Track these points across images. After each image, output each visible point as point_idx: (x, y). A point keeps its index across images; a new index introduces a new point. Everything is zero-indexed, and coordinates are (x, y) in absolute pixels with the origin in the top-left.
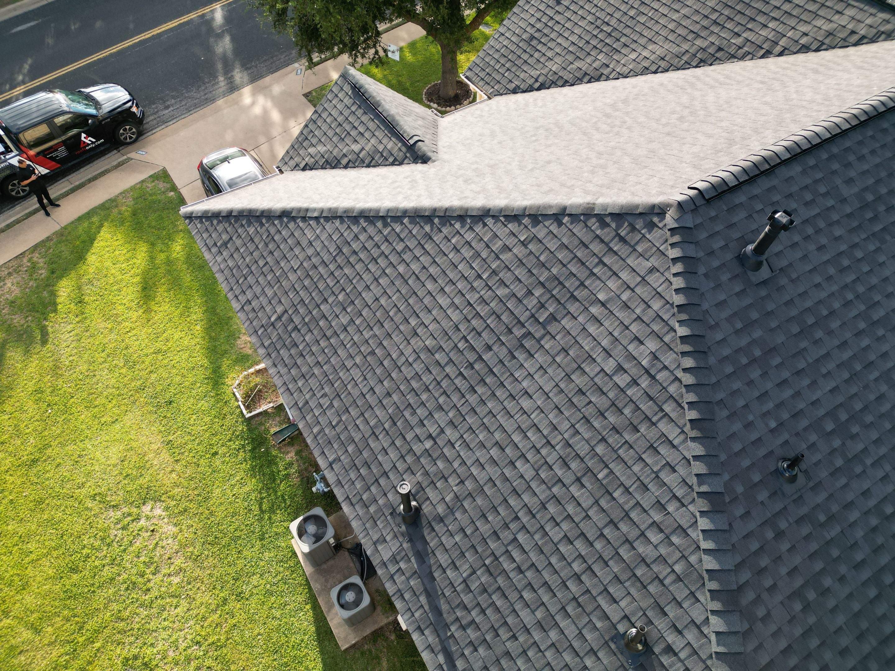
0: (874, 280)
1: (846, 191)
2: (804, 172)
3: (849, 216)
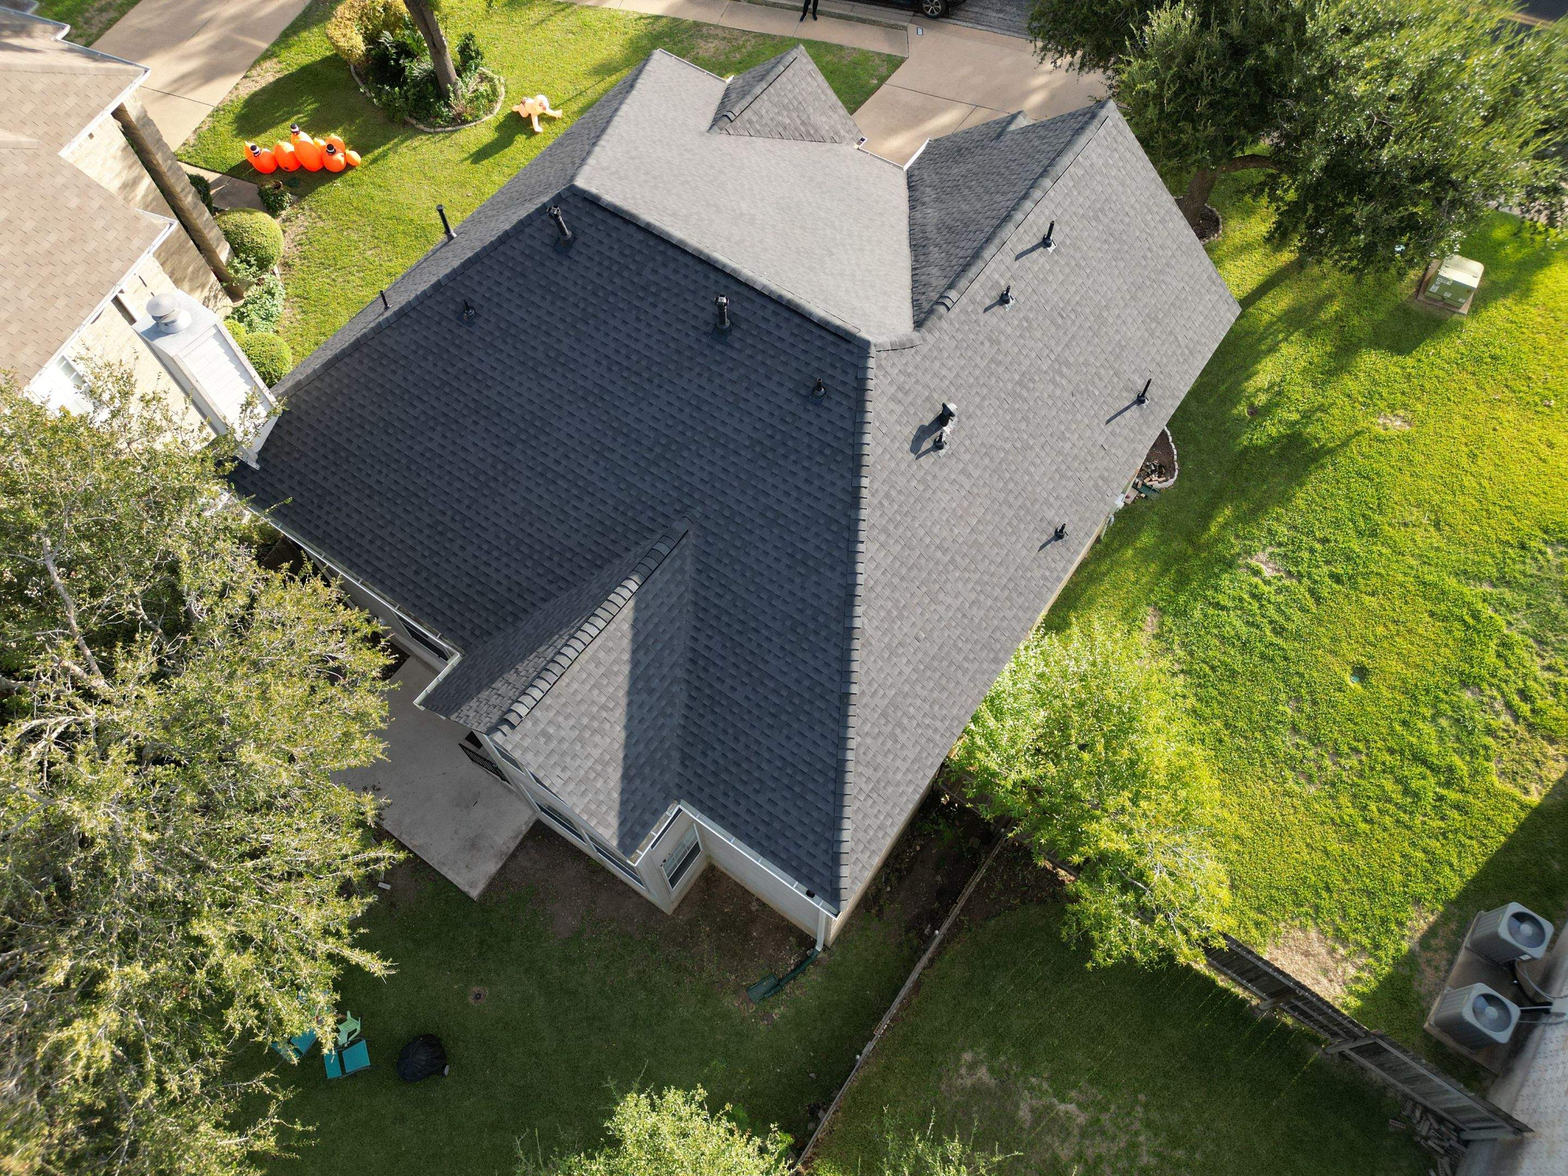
0: (601, 316)
1: (646, 272)
2: (641, 242)
3: (632, 282)
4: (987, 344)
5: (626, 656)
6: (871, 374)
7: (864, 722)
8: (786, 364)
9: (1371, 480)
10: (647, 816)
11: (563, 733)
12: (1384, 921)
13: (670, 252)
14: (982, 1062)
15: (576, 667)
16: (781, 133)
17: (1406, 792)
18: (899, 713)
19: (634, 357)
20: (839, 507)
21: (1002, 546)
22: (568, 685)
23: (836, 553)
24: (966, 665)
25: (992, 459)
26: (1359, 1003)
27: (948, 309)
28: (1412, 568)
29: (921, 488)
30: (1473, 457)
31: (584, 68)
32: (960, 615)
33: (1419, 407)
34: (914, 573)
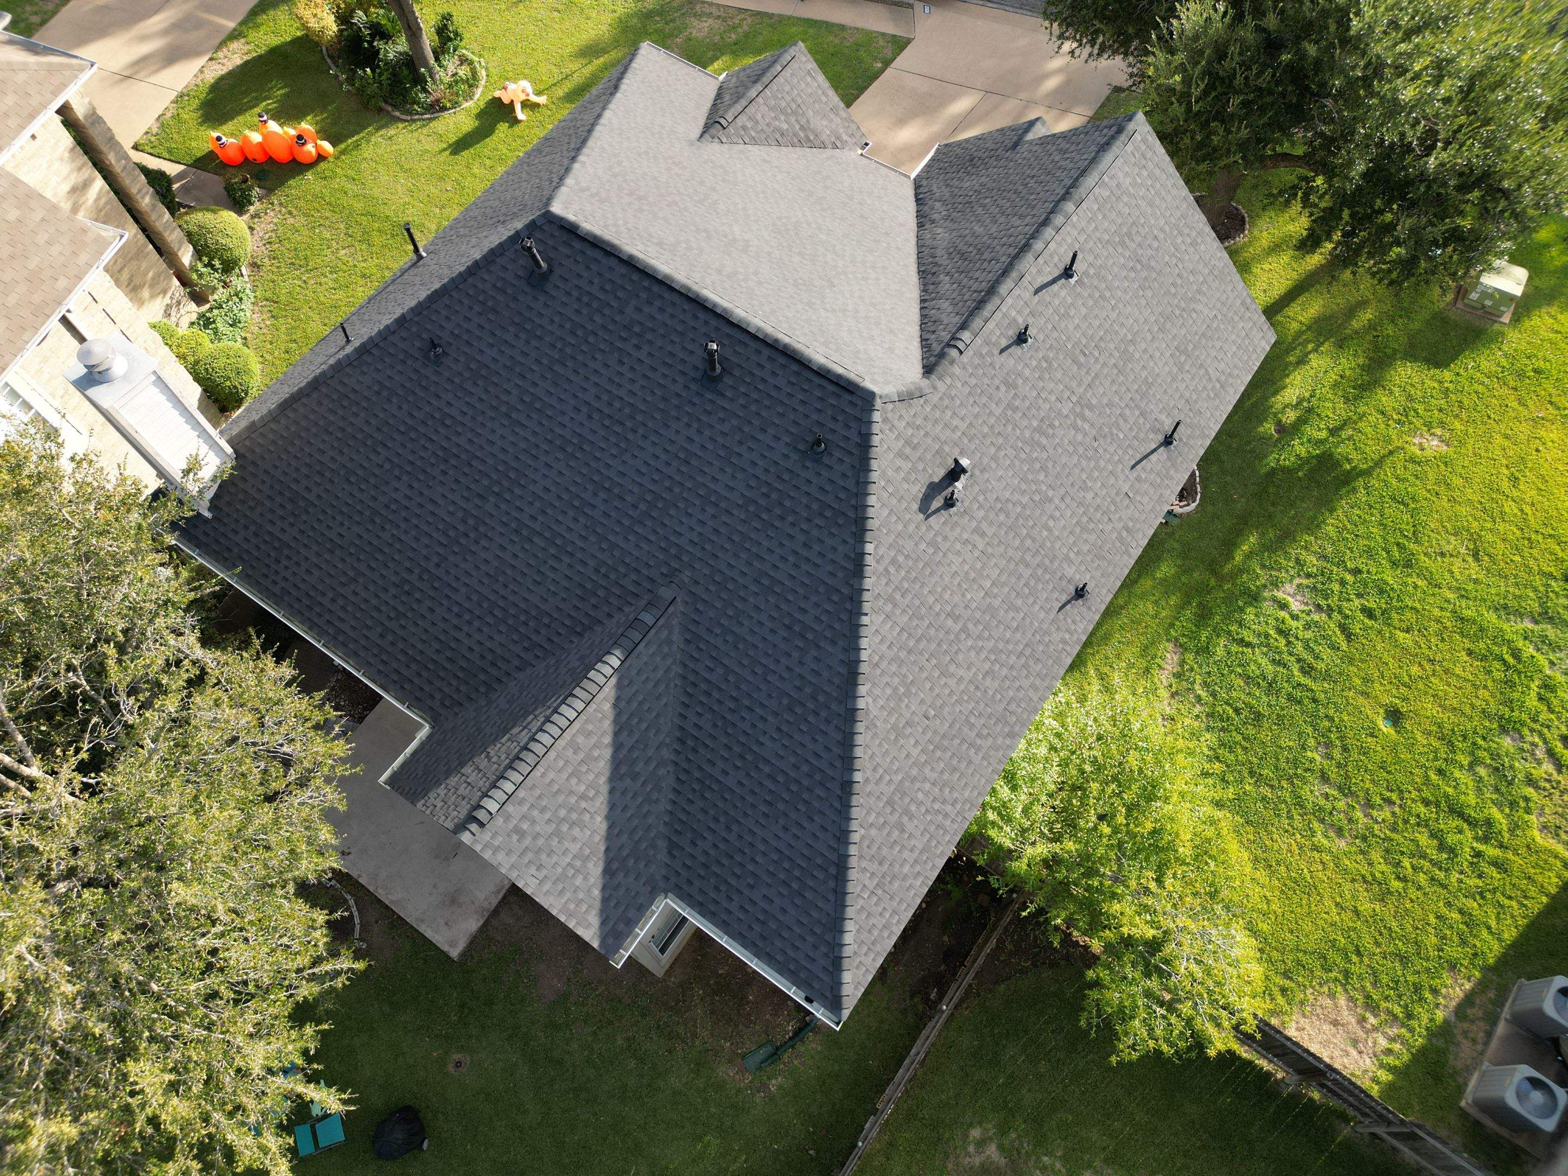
4: (1003, 389)
5: (608, 740)
6: (875, 428)
7: (868, 813)
8: (782, 415)
9: (1406, 505)
10: (631, 914)
11: (538, 828)
12: (1417, 988)
13: (656, 289)
14: (991, 1139)
15: (552, 754)
16: (780, 139)
17: (1442, 847)
18: (907, 800)
19: (617, 404)
20: (840, 575)
21: (1017, 610)
22: (543, 775)
23: (837, 626)
24: (979, 742)
25: (1007, 516)
26: (1390, 1077)
27: (961, 352)
28: (1448, 601)
29: (931, 551)
30: (1514, 480)
31: (569, 49)
32: (972, 688)
33: (1458, 425)
34: (923, 644)
